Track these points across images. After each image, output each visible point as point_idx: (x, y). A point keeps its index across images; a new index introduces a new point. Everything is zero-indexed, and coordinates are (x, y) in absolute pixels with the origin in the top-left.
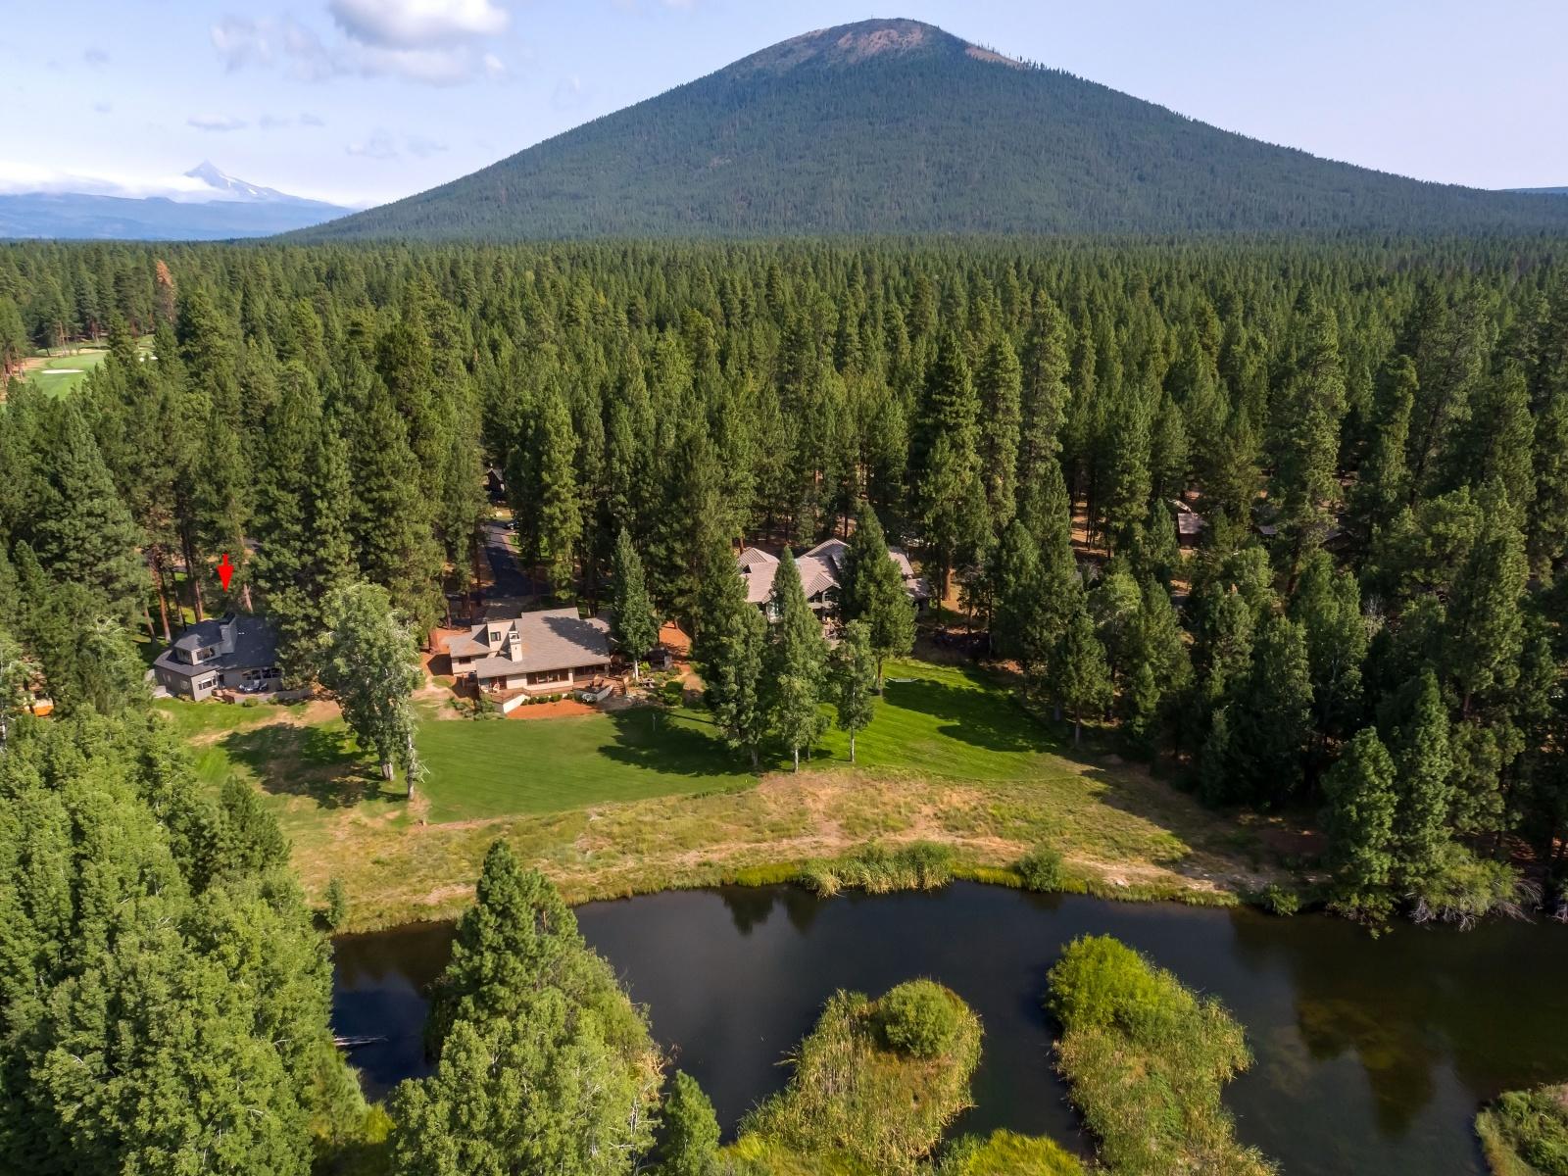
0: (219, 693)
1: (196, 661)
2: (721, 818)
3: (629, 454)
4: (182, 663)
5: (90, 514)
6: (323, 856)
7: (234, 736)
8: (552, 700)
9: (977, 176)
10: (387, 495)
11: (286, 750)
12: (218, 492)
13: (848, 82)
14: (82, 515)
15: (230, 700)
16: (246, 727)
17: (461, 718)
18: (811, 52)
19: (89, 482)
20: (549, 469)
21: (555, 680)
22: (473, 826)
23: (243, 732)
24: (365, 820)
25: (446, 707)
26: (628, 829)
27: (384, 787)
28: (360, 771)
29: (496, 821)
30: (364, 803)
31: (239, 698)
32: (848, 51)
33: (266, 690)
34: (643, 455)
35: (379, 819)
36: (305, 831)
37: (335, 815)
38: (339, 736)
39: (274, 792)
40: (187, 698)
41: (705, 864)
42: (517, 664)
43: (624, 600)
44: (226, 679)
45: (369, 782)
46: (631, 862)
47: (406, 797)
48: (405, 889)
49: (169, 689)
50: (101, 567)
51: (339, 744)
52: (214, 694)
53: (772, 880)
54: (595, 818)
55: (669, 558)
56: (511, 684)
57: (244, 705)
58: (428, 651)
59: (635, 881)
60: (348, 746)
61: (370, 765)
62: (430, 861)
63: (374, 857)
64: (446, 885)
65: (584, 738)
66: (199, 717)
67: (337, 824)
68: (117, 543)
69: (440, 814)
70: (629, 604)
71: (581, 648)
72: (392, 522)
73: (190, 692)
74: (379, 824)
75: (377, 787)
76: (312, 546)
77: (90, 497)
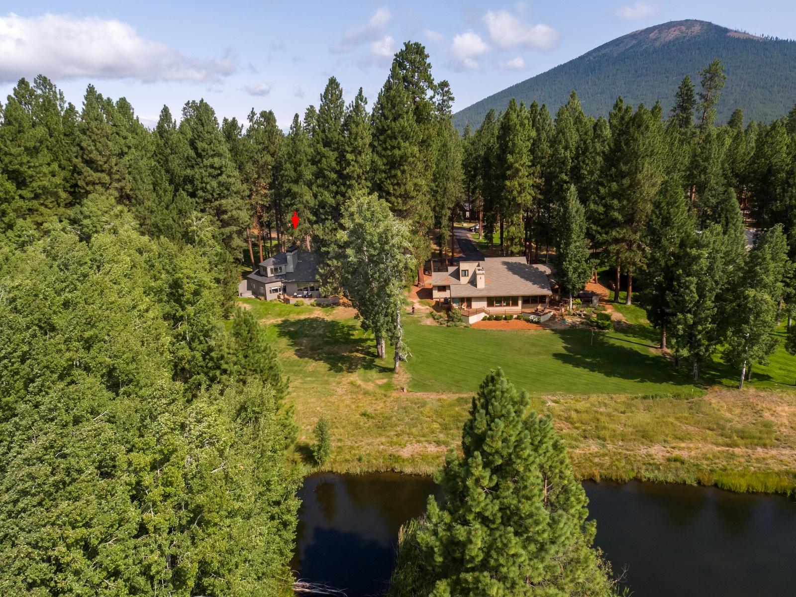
0: (282, 297)
1: (270, 274)
2: (677, 419)
3: (573, 144)
4: (262, 276)
5: (212, 167)
6: (323, 404)
7: (285, 322)
8: (505, 319)
9: (732, 102)
10: (397, 152)
11: (316, 333)
12: (295, 170)
13: (654, 56)
14: (206, 167)
15: (287, 301)
16: (293, 317)
17: (437, 325)
18: (634, 42)
19: (212, 145)
20: (512, 153)
21: (508, 305)
22: (444, 397)
23: (292, 320)
24: (359, 382)
25: (427, 317)
26: (585, 416)
27: (377, 362)
28: (362, 350)
29: (465, 395)
30: (362, 370)
31: (293, 301)
32: (656, 39)
33: (311, 297)
34: (585, 143)
35: (370, 383)
36: (315, 385)
37: (339, 377)
38: (353, 328)
39: (300, 357)
40: (262, 298)
41: (676, 460)
42: (481, 290)
43: (568, 244)
44: (287, 289)
45: (368, 357)
46: (593, 447)
47: (392, 370)
48: (384, 440)
49: (254, 293)
50: (217, 203)
51: (351, 332)
52: (279, 297)
53: (760, 488)
54: (550, 403)
55: (606, 213)
56: (475, 305)
57: (295, 305)
58: (417, 286)
59: (601, 465)
60: (357, 335)
61: (370, 347)
62: (407, 419)
63: (362, 410)
64: (418, 442)
65: (534, 345)
66: (266, 309)
67: (339, 383)
68: (228, 190)
69: (418, 385)
70: (572, 246)
71: (529, 284)
72: (399, 173)
73: (264, 295)
74: (370, 387)
75: (373, 361)
76: (343, 189)
77: (213, 156)
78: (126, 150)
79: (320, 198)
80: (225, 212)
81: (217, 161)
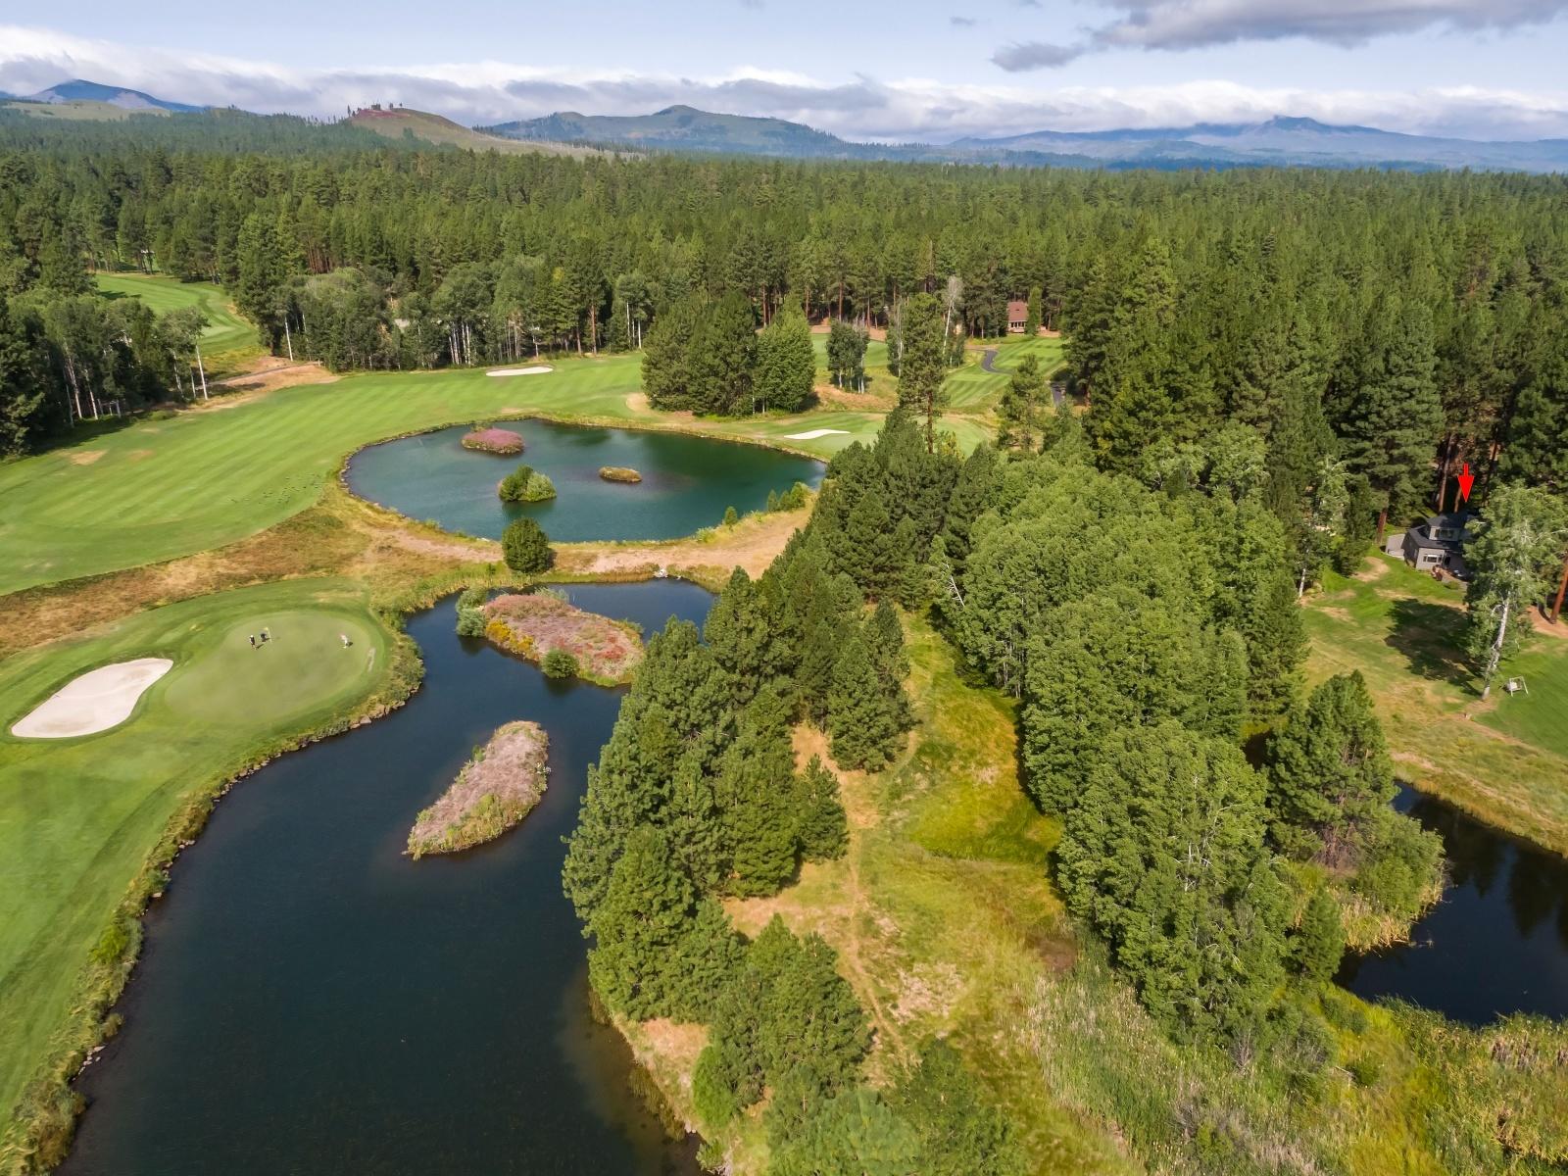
0: (1437, 569)
1: (1432, 536)
4: (1423, 535)
5: (1400, 388)
7: (1412, 601)
11: (1437, 627)
14: (1392, 387)
15: (1439, 577)
16: (1428, 599)
24: (1427, 691)
30: (1446, 683)
31: (1447, 579)
35: (1440, 699)
37: (1412, 678)
39: (1390, 645)
40: (1411, 561)
44: (1448, 561)
47: (1480, 695)
49: (1404, 555)
50: (1390, 433)
52: (1432, 568)
57: (1445, 585)
62: (1434, 739)
63: (1398, 713)
66: (1406, 579)
67: (1404, 684)
69: (1491, 720)
73: (1415, 561)
74: (1434, 700)
75: (1470, 681)
77: (1408, 374)
78: (1298, 362)
79: (1516, 461)
80: (1399, 446)
81: (1409, 381)
